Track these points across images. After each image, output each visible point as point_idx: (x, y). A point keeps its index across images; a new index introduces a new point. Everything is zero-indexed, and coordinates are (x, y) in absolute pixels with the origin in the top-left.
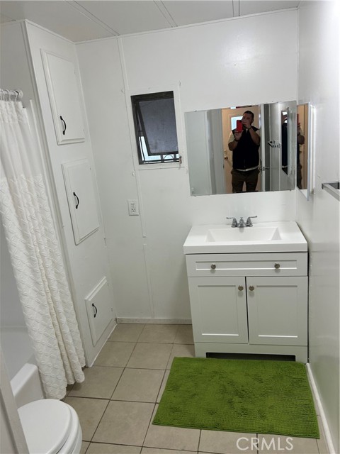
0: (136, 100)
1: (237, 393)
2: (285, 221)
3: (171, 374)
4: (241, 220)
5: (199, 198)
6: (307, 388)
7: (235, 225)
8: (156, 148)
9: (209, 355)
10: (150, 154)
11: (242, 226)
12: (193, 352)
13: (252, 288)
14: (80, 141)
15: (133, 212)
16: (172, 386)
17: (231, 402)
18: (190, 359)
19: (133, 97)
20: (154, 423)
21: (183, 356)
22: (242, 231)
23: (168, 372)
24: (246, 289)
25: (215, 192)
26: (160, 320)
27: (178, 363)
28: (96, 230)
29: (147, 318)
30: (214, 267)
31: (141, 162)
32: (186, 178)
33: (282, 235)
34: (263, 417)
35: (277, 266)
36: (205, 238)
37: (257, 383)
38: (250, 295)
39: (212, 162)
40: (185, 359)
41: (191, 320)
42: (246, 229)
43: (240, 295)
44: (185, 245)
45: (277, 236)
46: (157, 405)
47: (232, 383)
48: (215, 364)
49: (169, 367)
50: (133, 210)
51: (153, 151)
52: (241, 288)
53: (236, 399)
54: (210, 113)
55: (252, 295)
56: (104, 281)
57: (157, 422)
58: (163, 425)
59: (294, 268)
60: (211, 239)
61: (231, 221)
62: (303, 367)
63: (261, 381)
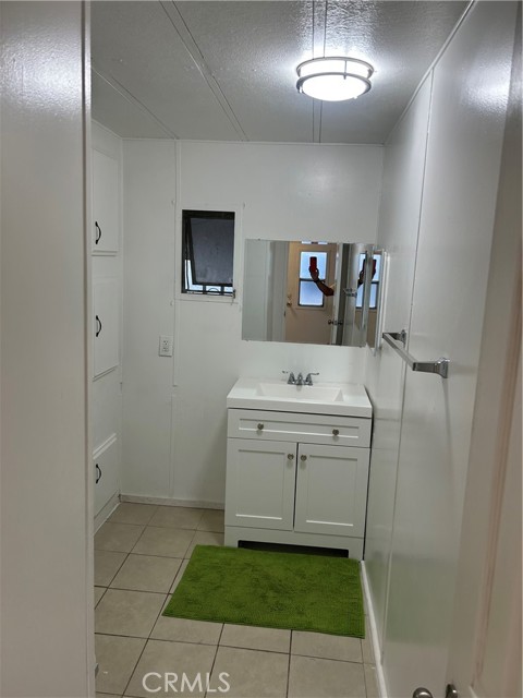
0: (188, 216)
1: (272, 587)
2: (352, 384)
3: (191, 563)
4: (300, 376)
5: (251, 343)
6: (358, 587)
7: (291, 380)
8: (205, 276)
9: (243, 544)
10: (195, 283)
11: (300, 384)
12: (222, 541)
13: (304, 458)
14: (111, 254)
15: (164, 352)
16: (191, 576)
17: (264, 597)
18: (217, 548)
19: (184, 211)
20: (165, 614)
21: (207, 544)
22: (299, 390)
23: (186, 562)
24: (297, 459)
25: (270, 338)
26: (180, 501)
27: (201, 552)
28: (113, 369)
29: (163, 497)
30: (261, 427)
31: (184, 291)
32: (239, 316)
33: (345, 397)
34: (301, 613)
35: (336, 432)
36: (255, 391)
37: (298, 579)
38: (301, 467)
39: (271, 305)
40: (209, 547)
41: (224, 505)
42: (305, 387)
43: (289, 465)
44: (229, 396)
45: (340, 398)
46: (170, 597)
47: (267, 577)
48: (248, 556)
49: (189, 556)
50: (166, 349)
51: (199, 279)
52: (290, 456)
53: (271, 594)
54: (274, 245)
55: (303, 467)
56: (112, 439)
57: (169, 613)
58: (177, 616)
59: (356, 436)
60: (260, 393)
61: (288, 376)
62: (356, 564)
63: (303, 577)
